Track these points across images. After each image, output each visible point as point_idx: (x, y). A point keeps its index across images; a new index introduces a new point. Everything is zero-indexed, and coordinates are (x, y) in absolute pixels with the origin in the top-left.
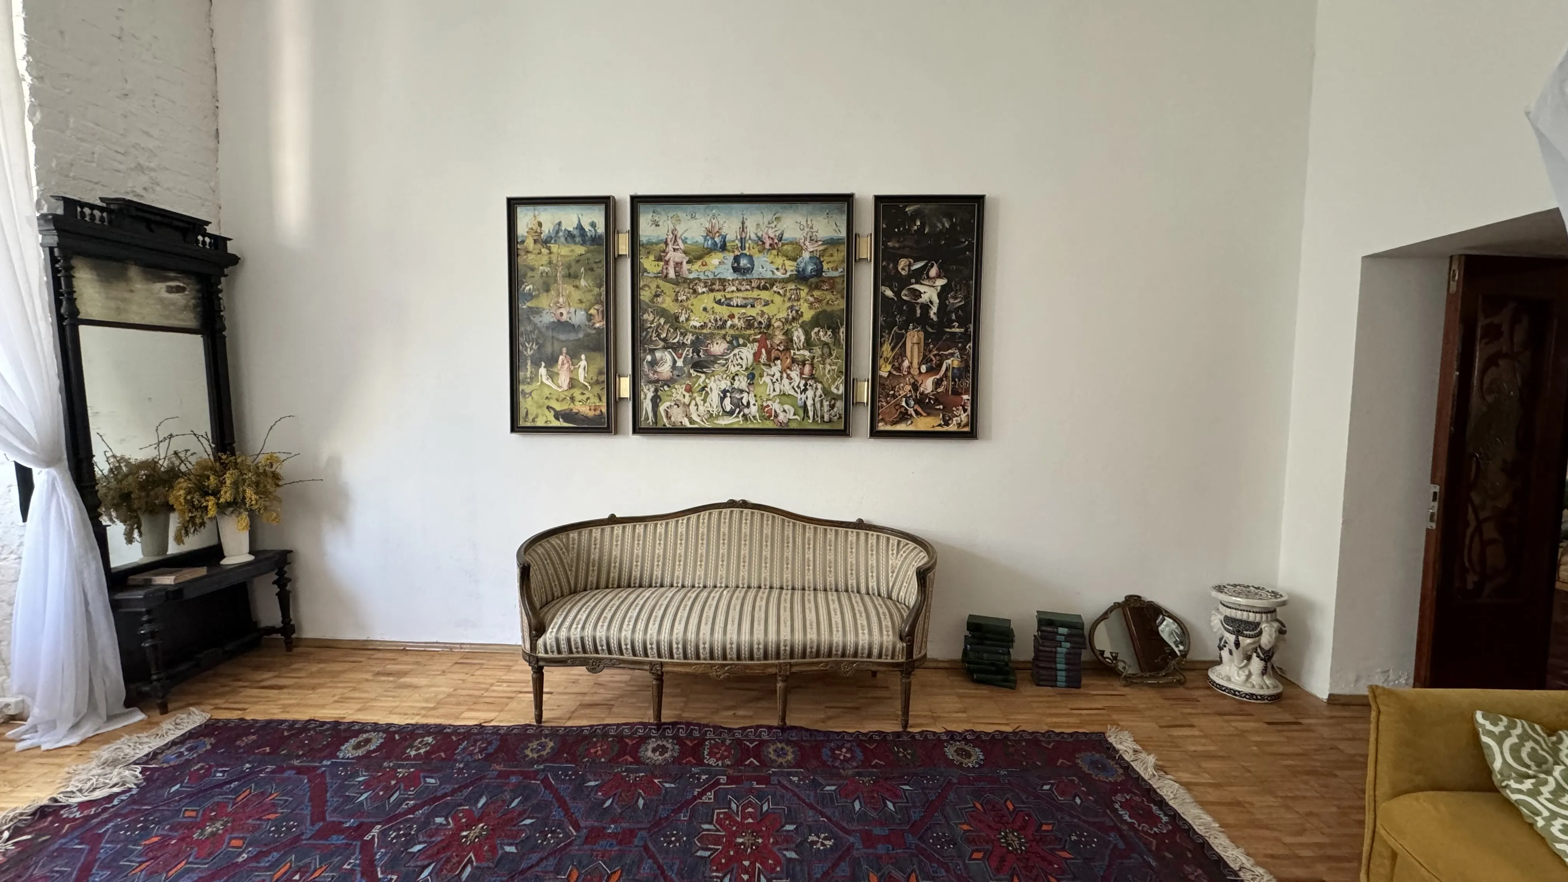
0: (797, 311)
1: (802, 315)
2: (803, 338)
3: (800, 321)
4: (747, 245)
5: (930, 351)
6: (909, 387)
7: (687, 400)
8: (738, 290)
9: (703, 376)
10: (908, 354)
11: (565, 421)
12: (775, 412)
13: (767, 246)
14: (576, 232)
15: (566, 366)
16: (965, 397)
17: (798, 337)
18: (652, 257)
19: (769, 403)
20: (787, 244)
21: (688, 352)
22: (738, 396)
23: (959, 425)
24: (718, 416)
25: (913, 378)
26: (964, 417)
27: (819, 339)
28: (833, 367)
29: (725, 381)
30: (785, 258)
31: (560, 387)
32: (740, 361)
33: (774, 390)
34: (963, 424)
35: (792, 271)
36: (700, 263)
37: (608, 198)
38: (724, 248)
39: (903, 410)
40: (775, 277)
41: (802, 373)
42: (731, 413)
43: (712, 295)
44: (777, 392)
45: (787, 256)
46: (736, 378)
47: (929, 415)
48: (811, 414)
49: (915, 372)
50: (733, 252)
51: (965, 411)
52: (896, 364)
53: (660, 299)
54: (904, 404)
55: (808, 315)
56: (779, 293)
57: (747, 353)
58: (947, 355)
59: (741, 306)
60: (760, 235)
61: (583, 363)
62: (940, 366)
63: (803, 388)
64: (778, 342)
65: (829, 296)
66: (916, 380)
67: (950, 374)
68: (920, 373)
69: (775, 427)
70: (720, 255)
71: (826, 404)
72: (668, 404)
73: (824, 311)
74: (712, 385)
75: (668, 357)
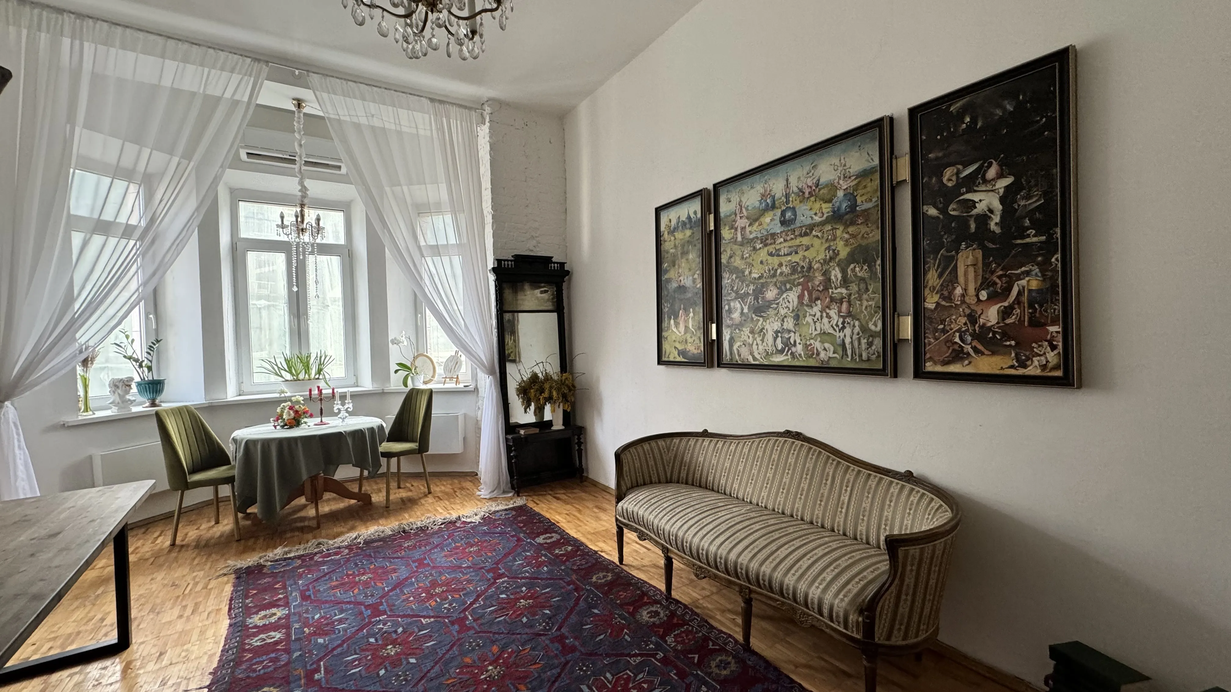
0: (834, 251)
1: (838, 254)
2: (839, 276)
3: (837, 260)
4: (791, 199)
5: (992, 272)
6: (963, 320)
7: (750, 341)
8: (785, 241)
9: (761, 319)
10: (961, 279)
11: (684, 357)
12: (817, 349)
13: (807, 195)
14: (687, 221)
15: (683, 318)
16: (1053, 329)
17: (836, 276)
18: (727, 228)
19: (812, 341)
20: (824, 188)
21: (750, 299)
22: (787, 336)
23: (1044, 367)
24: (772, 354)
25: (969, 307)
26: (1052, 357)
27: (856, 275)
28: (870, 303)
29: (776, 323)
30: (821, 202)
31: (680, 333)
32: (787, 303)
33: (816, 329)
34: (1050, 365)
35: (828, 212)
36: (757, 224)
37: (701, 190)
38: (773, 207)
39: (956, 347)
40: (814, 222)
41: (840, 311)
42: (781, 352)
43: (766, 249)
44: (818, 332)
45: (823, 200)
46: (785, 320)
47: (994, 353)
48: (849, 352)
49: (971, 300)
50: (781, 208)
51: (1053, 348)
52: (946, 293)
53: (732, 260)
54: (957, 340)
55: (844, 252)
56: (817, 236)
57: (793, 296)
58: (1019, 275)
59: (788, 255)
60: (800, 187)
61: (691, 315)
62: (1008, 290)
64: (817, 283)
65: (863, 229)
66: (973, 310)
67: (1025, 299)
68: (979, 300)
69: (817, 365)
70: (771, 213)
71: (864, 341)
72: (738, 344)
73: (860, 245)
74: (767, 326)
75: (738, 305)
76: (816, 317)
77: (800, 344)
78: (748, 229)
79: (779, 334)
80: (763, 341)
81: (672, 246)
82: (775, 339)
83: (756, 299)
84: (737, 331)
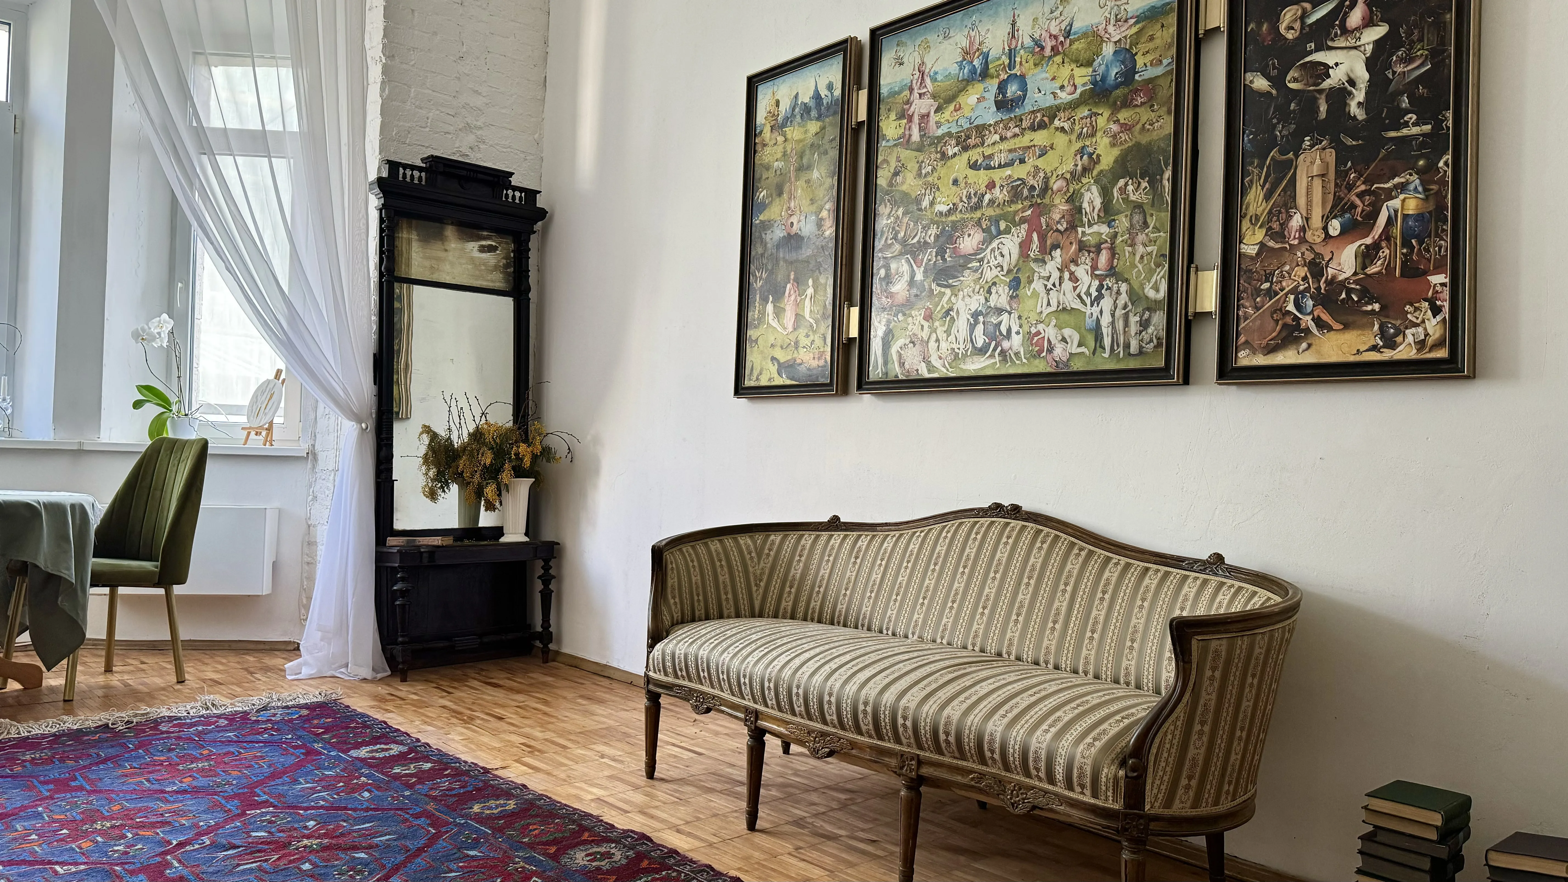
0: (1090, 155)
1: (1098, 161)
2: (1098, 202)
3: (1095, 173)
4: (1018, 59)
5: (1350, 187)
6: (1302, 271)
7: (925, 335)
8: (1002, 139)
9: (948, 291)
10: (1301, 200)
11: (789, 378)
12: (1049, 341)
13: (1048, 52)
14: (812, 104)
15: (793, 298)
16: (1437, 279)
17: (1091, 202)
18: (893, 116)
19: (1041, 327)
20: (1078, 39)
21: (930, 255)
22: (994, 320)
23: (1421, 344)
24: (965, 356)
25: (1312, 249)
26: (1434, 327)
27: (1126, 200)
28: (1149, 249)
29: (977, 297)
30: (1073, 66)
31: (785, 328)
32: (1000, 258)
33: (1049, 304)
34: (1430, 341)
35: (1084, 85)
36: (952, 107)
37: (845, 41)
38: (985, 74)
39: (1289, 320)
40: (1058, 102)
41: (1094, 267)
42: (982, 351)
43: (965, 156)
44: (1053, 308)
45: (1076, 61)
46: (994, 290)
47: (1347, 326)
48: (1107, 342)
49: (1315, 236)
50: (998, 76)
51: (1436, 311)
52: (1276, 226)
53: (899, 179)
54: (1291, 307)
55: (1108, 157)
56: (1063, 128)
57: (1010, 245)
58: (1390, 190)
59: (1007, 165)
60: (1037, 36)
61: (810, 291)
62: (1374, 215)
63: (1094, 294)
64: (1057, 217)
65: (1145, 115)
66: (1318, 255)
67: (1397, 231)
68: (1328, 236)
69: (1049, 370)
70: (980, 87)
71: (1134, 319)
72: (901, 342)
73: (1138, 145)
74: (959, 305)
75: (905, 268)
76: (1051, 281)
77: (1018, 333)
78: (934, 118)
79: (981, 318)
80: (948, 332)
81: (779, 155)
82: (972, 328)
83: (941, 253)
84: (900, 316)
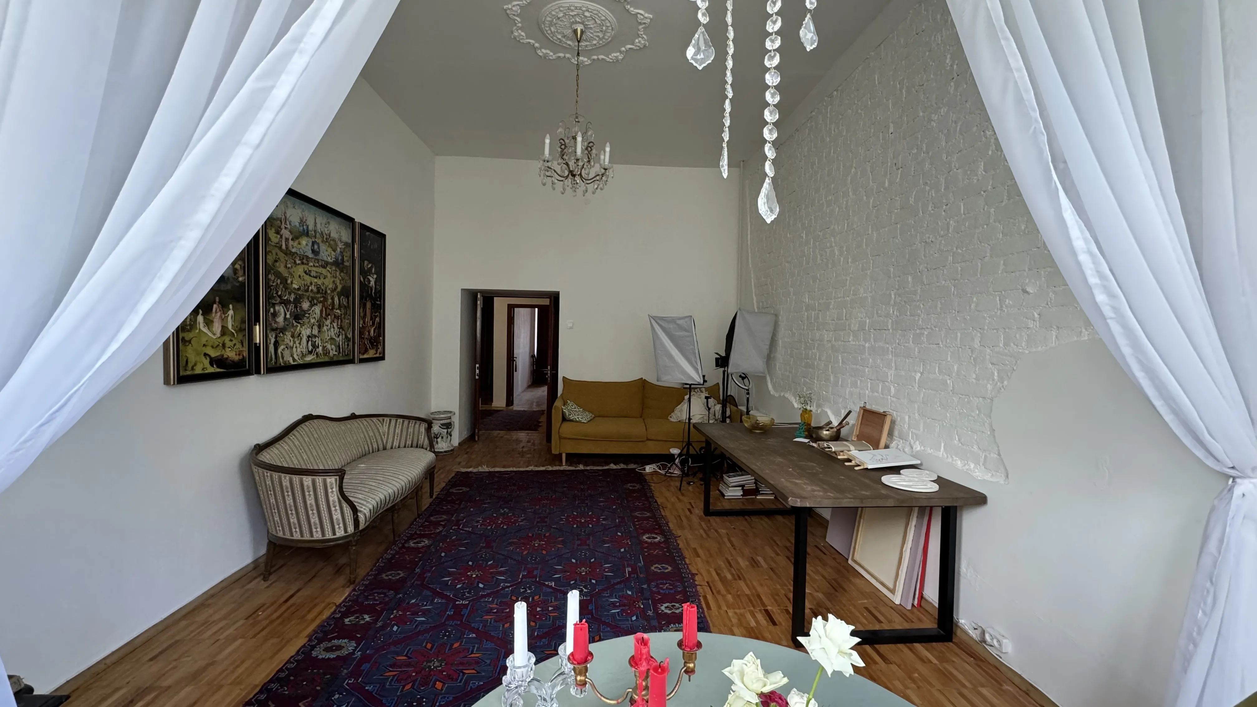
0: (336, 284)
2: (338, 302)
3: (337, 291)
4: (317, 236)
5: (372, 314)
6: (367, 333)
7: (291, 344)
9: (299, 325)
10: (367, 314)
11: (218, 367)
12: (328, 350)
15: (219, 314)
16: (381, 338)
19: (326, 344)
20: (332, 240)
21: (291, 307)
22: (314, 340)
24: (305, 355)
26: (381, 349)
27: (343, 304)
29: (308, 330)
30: (331, 249)
31: (214, 334)
32: (315, 315)
34: (380, 352)
35: (334, 258)
39: (366, 346)
40: (328, 260)
41: (337, 325)
42: (310, 352)
43: (303, 266)
44: (329, 337)
46: (313, 327)
47: (372, 349)
48: (341, 350)
49: (369, 324)
51: (381, 345)
53: (277, 264)
54: (366, 343)
55: (339, 287)
56: (329, 271)
57: (317, 310)
58: (377, 316)
59: (315, 277)
60: (322, 230)
61: (231, 312)
63: (338, 334)
66: (369, 329)
69: (328, 360)
71: (346, 343)
73: (345, 287)
74: (303, 332)
76: (328, 327)
77: (321, 346)
79: (310, 339)
80: (300, 344)
82: (308, 342)
83: (296, 307)
